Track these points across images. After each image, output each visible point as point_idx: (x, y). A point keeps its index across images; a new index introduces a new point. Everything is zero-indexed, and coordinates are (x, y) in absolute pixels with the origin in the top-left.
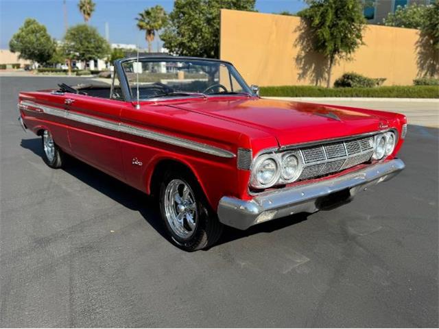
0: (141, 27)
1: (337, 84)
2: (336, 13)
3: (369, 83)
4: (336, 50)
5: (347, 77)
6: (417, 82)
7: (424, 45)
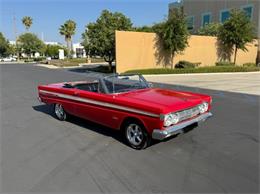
0: (62, 33)
1: (176, 66)
2: (174, 31)
3: (192, 65)
4: (175, 50)
5: (181, 62)
6: (217, 64)
7: (220, 44)
